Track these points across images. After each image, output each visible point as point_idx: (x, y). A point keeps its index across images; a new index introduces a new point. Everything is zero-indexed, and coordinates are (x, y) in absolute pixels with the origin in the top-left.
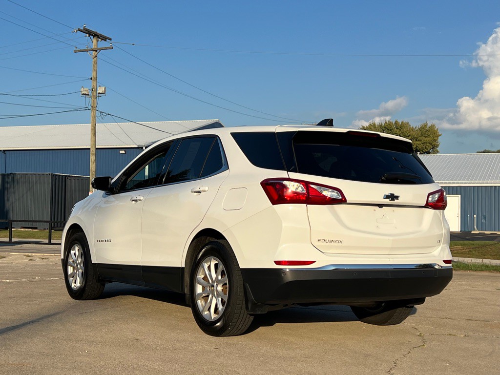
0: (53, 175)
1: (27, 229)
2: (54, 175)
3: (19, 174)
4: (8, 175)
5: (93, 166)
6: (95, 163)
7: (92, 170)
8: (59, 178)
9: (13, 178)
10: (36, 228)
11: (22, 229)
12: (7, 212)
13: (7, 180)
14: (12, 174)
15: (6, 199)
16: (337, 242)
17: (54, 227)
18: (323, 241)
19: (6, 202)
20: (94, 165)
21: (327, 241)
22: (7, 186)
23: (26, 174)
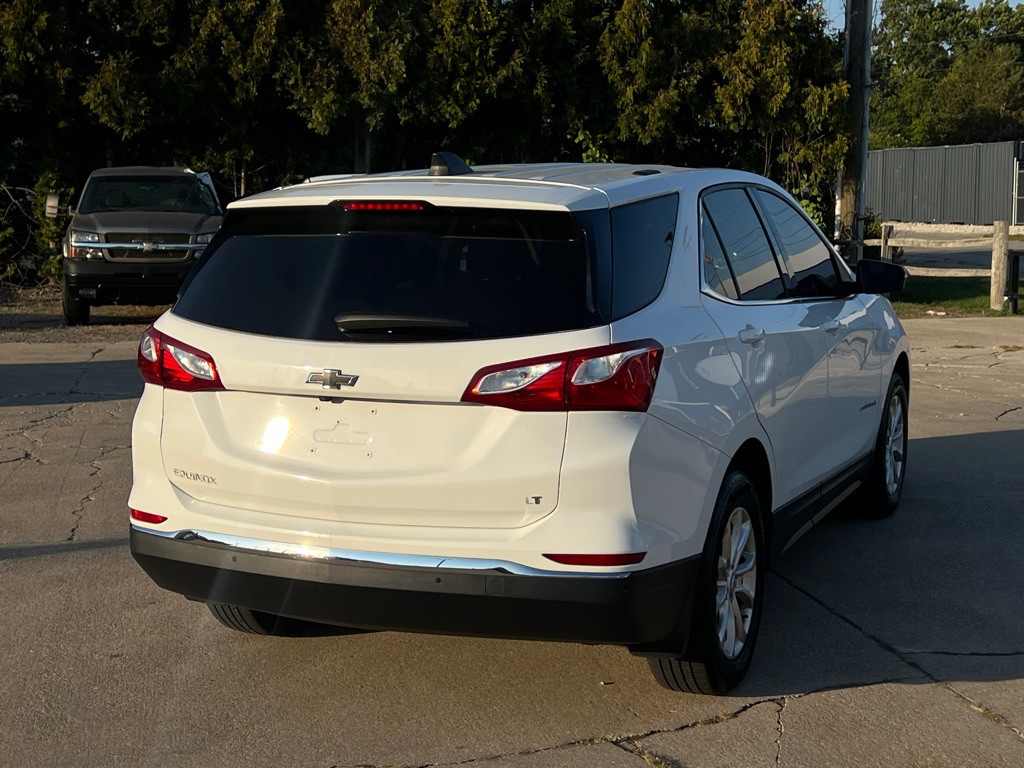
16: (206, 479)
18: (183, 473)
21: (189, 476)
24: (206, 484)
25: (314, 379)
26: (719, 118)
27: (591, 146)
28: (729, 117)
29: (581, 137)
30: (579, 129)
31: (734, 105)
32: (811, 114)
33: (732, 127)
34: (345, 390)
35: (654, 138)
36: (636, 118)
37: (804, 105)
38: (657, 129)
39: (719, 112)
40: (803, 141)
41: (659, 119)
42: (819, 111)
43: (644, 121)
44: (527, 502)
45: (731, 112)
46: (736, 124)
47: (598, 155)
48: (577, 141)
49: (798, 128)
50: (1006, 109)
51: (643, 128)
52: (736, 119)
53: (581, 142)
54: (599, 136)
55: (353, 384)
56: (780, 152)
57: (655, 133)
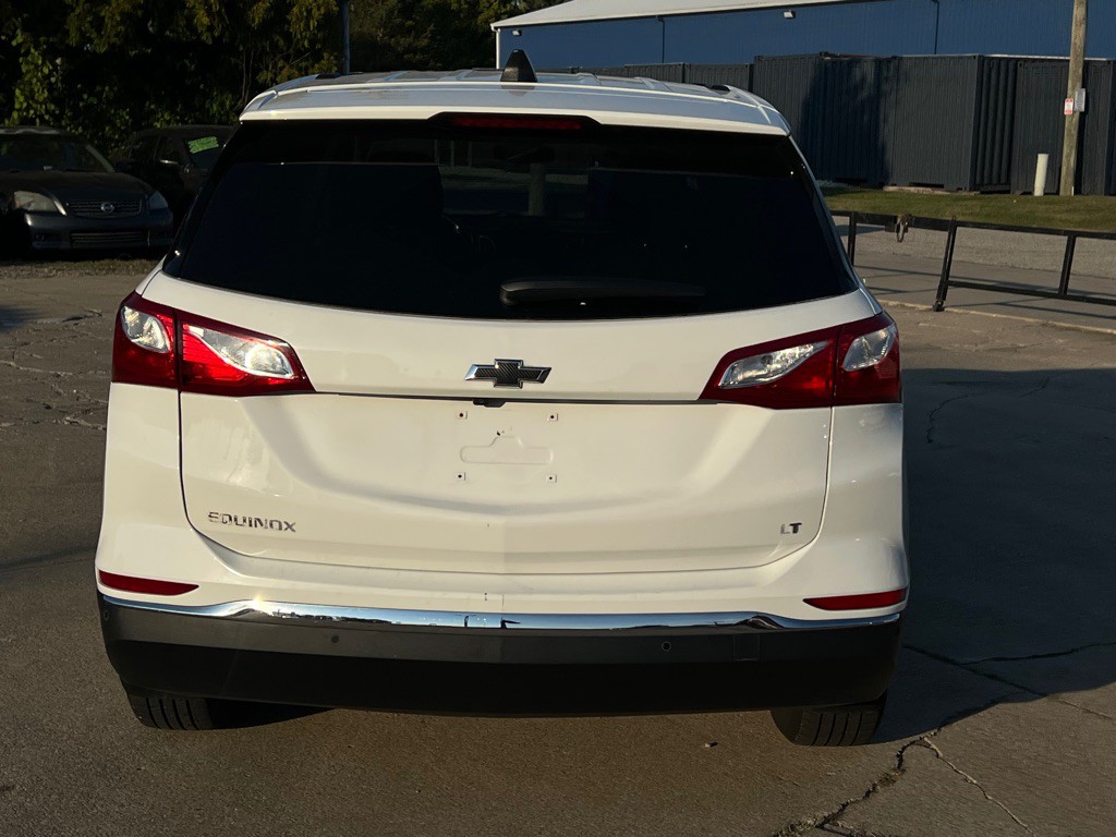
0: (982, 60)
1: (921, 189)
2: (985, 58)
3: (910, 58)
4: (889, 61)
5: (1078, 34)
6: (1083, 26)
7: (1075, 44)
8: (999, 67)
9: (898, 69)
10: (941, 186)
11: (912, 189)
12: (884, 149)
13: (885, 73)
14: (895, 58)
15: (882, 117)
16: (276, 525)
17: (982, 184)
18: (227, 518)
19: (882, 124)
20: (1081, 32)
21: (240, 521)
22: (885, 87)
23: (925, 58)
24: (274, 533)
25: (483, 373)
26: (191, 28)
27: (32, 50)
28: (202, 25)
29: (20, 39)
30: (17, 28)
31: (209, 12)
32: (296, 28)
33: (204, 37)
34: (529, 387)
35: (112, 46)
36: (89, 19)
37: (288, 17)
38: (117, 35)
39: (190, 19)
40: (287, 59)
41: (119, 24)
42: (307, 25)
43: (98, 24)
44: (782, 531)
45: (206, 20)
46: (209, 34)
47: (40, 62)
48: (14, 43)
49: (281, 43)
50: (384, 35)
51: (99, 31)
52: (210, 29)
53: (19, 45)
54: (42, 39)
55: (542, 381)
56: (261, 70)
57: (113, 40)
